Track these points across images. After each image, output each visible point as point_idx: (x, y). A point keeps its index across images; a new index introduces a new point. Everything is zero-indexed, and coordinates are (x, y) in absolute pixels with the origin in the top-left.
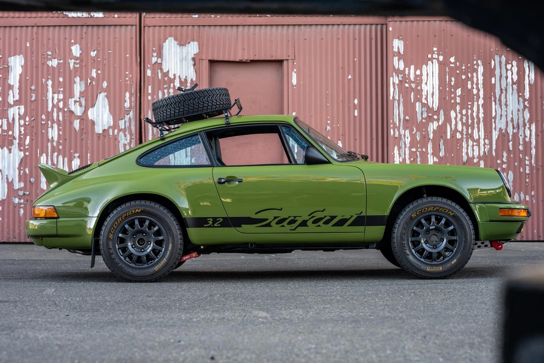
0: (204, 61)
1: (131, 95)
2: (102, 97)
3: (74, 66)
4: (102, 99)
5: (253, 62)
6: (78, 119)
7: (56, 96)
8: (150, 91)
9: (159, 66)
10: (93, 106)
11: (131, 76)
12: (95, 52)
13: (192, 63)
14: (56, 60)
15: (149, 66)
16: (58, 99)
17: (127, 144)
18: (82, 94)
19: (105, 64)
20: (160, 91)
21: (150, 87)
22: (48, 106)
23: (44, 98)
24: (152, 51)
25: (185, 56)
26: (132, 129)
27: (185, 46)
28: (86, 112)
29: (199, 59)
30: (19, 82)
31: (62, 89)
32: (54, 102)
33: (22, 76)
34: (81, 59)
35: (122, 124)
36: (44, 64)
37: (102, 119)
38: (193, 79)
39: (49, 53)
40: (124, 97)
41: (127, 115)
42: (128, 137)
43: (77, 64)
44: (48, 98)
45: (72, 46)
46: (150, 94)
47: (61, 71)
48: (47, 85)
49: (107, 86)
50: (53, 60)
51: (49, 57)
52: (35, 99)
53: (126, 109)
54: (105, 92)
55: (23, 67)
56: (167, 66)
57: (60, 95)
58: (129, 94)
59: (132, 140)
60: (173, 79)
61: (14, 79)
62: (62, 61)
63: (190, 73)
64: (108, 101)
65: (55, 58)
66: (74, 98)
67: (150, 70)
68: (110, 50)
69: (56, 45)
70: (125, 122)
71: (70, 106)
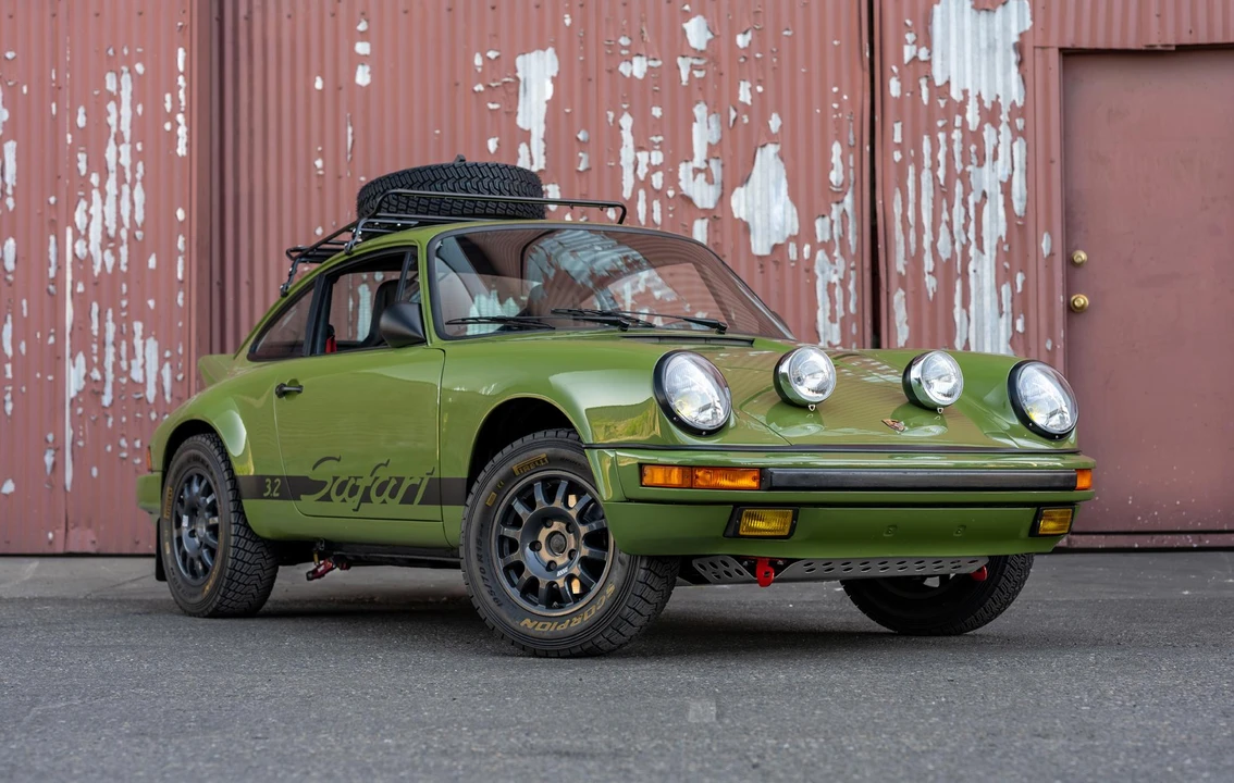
0: (1051, 50)
1: (847, 149)
2: (768, 158)
3: (691, 75)
4: (768, 163)
5: (1184, 50)
6: (703, 218)
7: (643, 157)
8: (898, 138)
9: (922, 68)
10: (745, 180)
11: (845, 97)
12: (749, 36)
13: (1014, 57)
14: (644, 59)
15: (895, 69)
16: (649, 165)
17: (837, 282)
18: (713, 150)
19: (774, 68)
20: (926, 138)
21: (898, 127)
22: (624, 183)
23: (613, 164)
24: (902, 28)
25: (995, 40)
26: (851, 243)
27: (995, 12)
28: (725, 198)
29: (1035, 47)
30: (546, 122)
31: (660, 138)
32: (639, 172)
33: (553, 105)
34: (709, 55)
35: (822, 229)
36: (610, 71)
37: (768, 215)
38: (1017, 101)
39: (624, 41)
40: (827, 154)
41: (838, 203)
42: (840, 264)
43: (701, 70)
44: (622, 163)
45: (687, 21)
46: (900, 146)
47: (657, 88)
48: (621, 128)
49: (781, 127)
50: (636, 60)
51: (624, 52)
52: (587, 166)
53: (834, 189)
54: (776, 143)
55: (554, 80)
56: (945, 69)
57: (653, 154)
58: (842, 147)
59: (853, 273)
60: (961, 102)
61: (532, 113)
62: (659, 63)
63: (1009, 88)
64: (786, 168)
65: (641, 55)
66: (692, 160)
67: (899, 80)
68: (788, 29)
69: (642, 20)
70: (832, 222)
71: (682, 184)
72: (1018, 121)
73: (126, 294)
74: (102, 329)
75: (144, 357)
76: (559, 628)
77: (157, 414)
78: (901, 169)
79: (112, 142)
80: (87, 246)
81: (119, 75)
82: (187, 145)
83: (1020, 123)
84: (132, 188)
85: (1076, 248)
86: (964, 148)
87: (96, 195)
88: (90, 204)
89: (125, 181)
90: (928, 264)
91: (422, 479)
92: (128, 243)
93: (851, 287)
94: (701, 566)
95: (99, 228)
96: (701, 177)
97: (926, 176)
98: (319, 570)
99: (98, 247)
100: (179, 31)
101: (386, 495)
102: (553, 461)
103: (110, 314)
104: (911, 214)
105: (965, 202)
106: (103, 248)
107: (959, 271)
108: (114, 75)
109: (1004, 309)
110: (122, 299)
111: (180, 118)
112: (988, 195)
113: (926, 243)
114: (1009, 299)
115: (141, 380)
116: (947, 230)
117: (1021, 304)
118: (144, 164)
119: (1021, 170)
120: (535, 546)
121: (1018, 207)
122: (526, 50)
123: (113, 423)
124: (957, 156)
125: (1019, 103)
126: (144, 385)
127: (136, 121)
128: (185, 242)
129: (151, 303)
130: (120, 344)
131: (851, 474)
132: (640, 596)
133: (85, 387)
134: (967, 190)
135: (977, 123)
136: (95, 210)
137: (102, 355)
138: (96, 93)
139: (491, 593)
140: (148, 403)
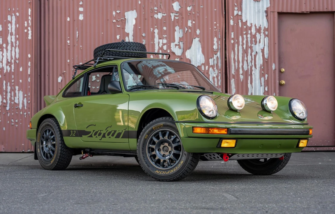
0: (275, 12)
1: (218, 39)
3: (174, 18)
4: (196, 43)
5: (312, 13)
6: (178, 57)
7: (161, 41)
8: (232, 37)
9: (239, 17)
10: (190, 48)
11: (218, 25)
12: (191, 7)
13: (265, 14)
14: (161, 13)
15: (232, 17)
16: (162, 43)
17: (215, 77)
18: (181, 39)
19: (198, 17)
20: (240, 36)
21: (232, 33)
22: (155, 48)
23: (152, 43)
24: (234, 6)
25: (260, 9)
26: (219, 66)
27: (260, 2)
28: (184, 52)
29: (271, 12)
30: (133, 31)
31: (166, 36)
32: (160, 45)
33: (135, 26)
34: (180, 13)
35: (211, 62)
36: (152, 17)
37: (196, 58)
38: (266, 27)
39: (156, 8)
40: (213, 41)
41: (216, 54)
42: (216, 71)
43: (177, 17)
44: (155, 43)
45: (173, 3)
46: (233, 39)
47: (165, 22)
48: (155, 33)
49: (200, 33)
50: (159, 14)
51: (156, 11)
52: (145, 43)
53: (215, 51)
54: (198, 38)
55: (136, 19)
56: (246, 17)
57: (164, 40)
58: (217, 39)
59: (220, 74)
60: (250, 27)
61: (129, 28)
62: (165, 15)
63: (264, 24)
64: (201, 44)
65: (160, 12)
66: (175, 42)
67: (233, 20)
68: (202, 6)
69: (161, 3)
70: (214, 60)
71: (172, 49)
72: (266, 32)
73: (14, 78)
74: (6, 88)
75: (19, 96)
76: (167, 173)
77: (22, 112)
78: (233, 45)
79: (9, 35)
80: (2, 65)
81: (12, 16)
82: (31, 36)
83: (267, 33)
84: (15, 48)
85: (282, 68)
86: (251, 40)
87: (5, 50)
88: (3, 53)
89: (13, 46)
90: (241, 72)
91: (122, 131)
92: (14, 64)
93: (219, 78)
94: (206, 156)
95: (6, 59)
96: (177, 47)
97: (240, 47)
98: (84, 157)
99: (5, 65)
100: (29, 3)
101: (110, 135)
102: (165, 126)
103: (9, 84)
104: (236, 58)
105: (251, 55)
106: (7, 65)
107: (249, 74)
108: (10, 16)
109: (262, 84)
110: (12, 80)
111: (29, 28)
112: (258, 53)
113: (240, 66)
114: (263, 81)
115: (18, 103)
116: (246, 62)
117: (267, 83)
118: (19, 41)
119: (267, 46)
120: (159, 150)
121: (266, 56)
122: (128, 11)
123: (10, 115)
124: (249, 42)
125: (267, 27)
126: (19, 104)
127: (16, 29)
128: (31, 64)
129: (21, 81)
130: (12, 93)
131: (252, 130)
132: (191, 164)
133: (1, 105)
134: (252, 51)
135: (255, 33)
136: (4, 54)
137: (6, 95)
138: (5, 21)
139: (146, 163)
140: (20, 109)
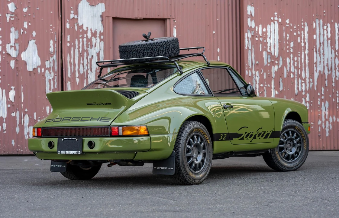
0: (110, 17)
1: (54, 42)
2: (32, 43)
3: (10, 19)
4: (32, 45)
5: (145, 20)
6: (13, 60)
8: (69, 40)
9: (75, 20)
10: (25, 50)
11: (54, 28)
12: (27, 9)
13: (100, 19)
15: (68, 20)
17: (52, 79)
18: (16, 41)
19: (34, 18)
20: (76, 40)
21: (69, 37)
24: (70, 9)
25: (95, 14)
26: (55, 68)
27: (95, 6)
28: (19, 55)
29: (106, 17)
31: (1, 37)
34: (15, 14)
35: (47, 64)
37: (32, 60)
40: (49, 43)
41: (52, 57)
42: (52, 74)
43: (13, 18)
45: (9, 4)
46: (69, 42)
47: (0, 22)
49: (36, 35)
53: (51, 53)
54: (34, 40)
56: (82, 21)
59: (56, 77)
60: (86, 30)
62: (1, 15)
63: (99, 27)
64: (37, 47)
66: (10, 43)
67: (69, 24)
68: (38, 8)
70: (50, 62)
71: (7, 50)
78: (70, 48)
83: (102, 37)
86: (87, 43)
90: (77, 75)
93: (55, 81)
96: (13, 48)
97: (77, 51)
104: (72, 61)
105: (87, 58)
107: (85, 77)
112: (93, 56)
113: (76, 69)
116: (82, 66)
119: (102, 50)
124: (85, 45)
125: (102, 32)
134: (88, 55)
135: (90, 37)
